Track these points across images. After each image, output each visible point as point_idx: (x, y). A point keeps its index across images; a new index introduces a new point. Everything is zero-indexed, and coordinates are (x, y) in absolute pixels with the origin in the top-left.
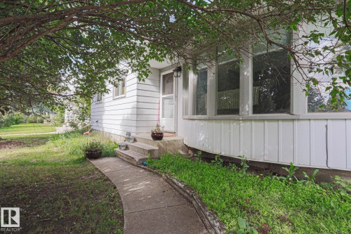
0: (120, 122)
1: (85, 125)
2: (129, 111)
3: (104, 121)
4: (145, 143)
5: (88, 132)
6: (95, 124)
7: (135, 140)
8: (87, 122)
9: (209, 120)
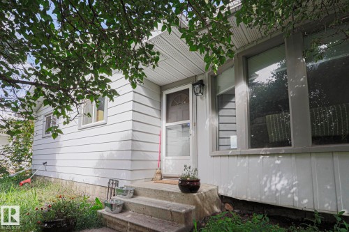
0: (94, 164)
1: (21, 169)
2: (116, 146)
3: (58, 163)
4: (160, 198)
5: (29, 180)
6: (42, 167)
7: (135, 194)
8: (24, 164)
9: (297, 154)
